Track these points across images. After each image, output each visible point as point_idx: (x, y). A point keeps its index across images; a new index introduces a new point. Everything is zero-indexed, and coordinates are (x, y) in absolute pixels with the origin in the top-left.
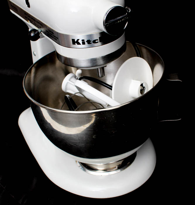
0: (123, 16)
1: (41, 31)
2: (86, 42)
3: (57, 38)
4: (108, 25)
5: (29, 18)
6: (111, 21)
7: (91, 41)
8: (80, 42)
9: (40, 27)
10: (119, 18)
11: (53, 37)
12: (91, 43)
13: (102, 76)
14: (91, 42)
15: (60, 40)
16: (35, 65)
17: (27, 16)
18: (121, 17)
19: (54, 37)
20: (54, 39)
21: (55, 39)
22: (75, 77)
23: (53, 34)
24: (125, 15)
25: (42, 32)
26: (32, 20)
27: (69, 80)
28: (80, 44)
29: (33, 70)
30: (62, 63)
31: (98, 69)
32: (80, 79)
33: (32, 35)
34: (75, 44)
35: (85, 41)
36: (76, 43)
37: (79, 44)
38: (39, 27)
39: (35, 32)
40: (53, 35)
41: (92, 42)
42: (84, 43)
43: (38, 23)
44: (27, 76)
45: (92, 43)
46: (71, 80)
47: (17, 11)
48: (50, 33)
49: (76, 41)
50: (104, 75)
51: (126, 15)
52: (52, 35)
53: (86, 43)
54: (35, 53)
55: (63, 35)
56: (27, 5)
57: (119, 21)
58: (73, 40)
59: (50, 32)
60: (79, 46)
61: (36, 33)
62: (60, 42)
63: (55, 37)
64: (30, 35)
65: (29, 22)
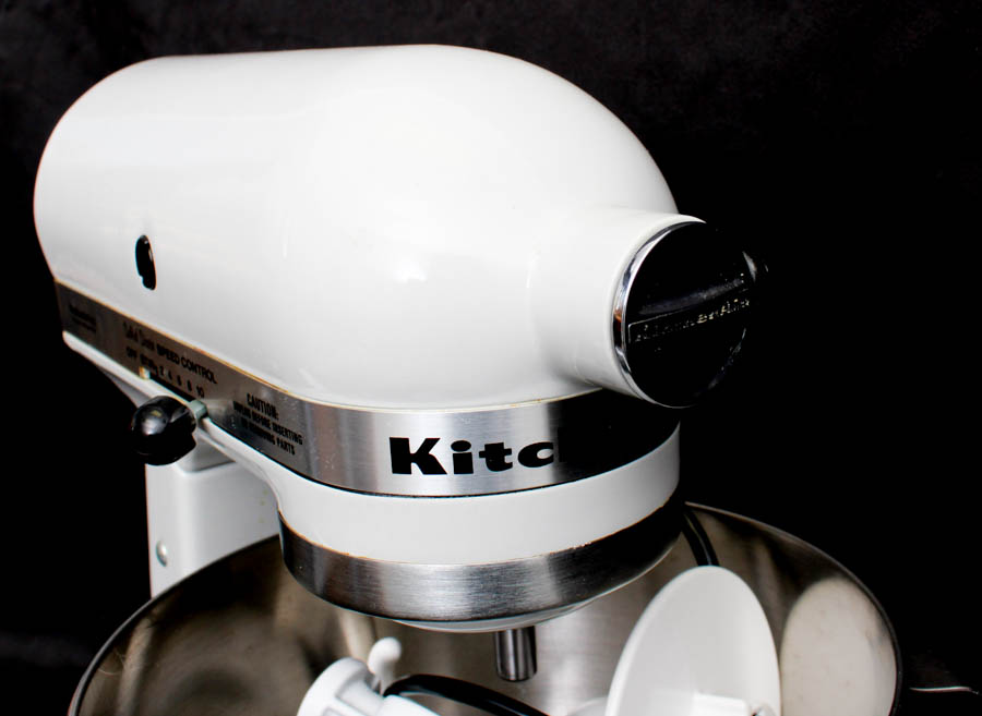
0: (722, 289)
1: (206, 415)
2: (482, 455)
3: (297, 438)
4: (643, 333)
5: (147, 352)
6: (660, 308)
7: (509, 452)
8: (443, 454)
9: (201, 393)
10: (704, 296)
11: (270, 438)
12: (510, 466)
13: (521, 676)
14: (507, 459)
15: (313, 451)
16: (156, 611)
17: (136, 346)
18: (713, 292)
19: (276, 435)
20: (276, 448)
21: (285, 446)
22: (367, 677)
23: (274, 414)
24: (736, 283)
25: (207, 421)
26: (161, 360)
27: (338, 697)
28: (441, 471)
29: (140, 641)
30: (313, 590)
31: (502, 634)
32: (394, 690)
33: (152, 427)
34: (408, 471)
35: (475, 450)
36: (414, 466)
37: (431, 467)
38: (194, 393)
39: (170, 417)
40: (272, 420)
41: (513, 458)
42: (463, 464)
43: (194, 367)
44: (100, 670)
45: (517, 464)
46: (347, 696)
47: (94, 331)
48: (256, 416)
49: (414, 448)
50: (535, 670)
51: (741, 286)
52: (266, 422)
53: (479, 463)
54: (164, 550)
55: (334, 413)
56: (141, 278)
57: (704, 314)
58: (399, 446)
59: (253, 409)
60: (432, 484)
61: (173, 420)
62: (314, 459)
63: (286, 432)
64: (140, 427)
65: (145, 373)
